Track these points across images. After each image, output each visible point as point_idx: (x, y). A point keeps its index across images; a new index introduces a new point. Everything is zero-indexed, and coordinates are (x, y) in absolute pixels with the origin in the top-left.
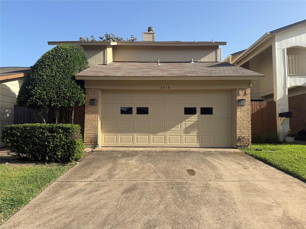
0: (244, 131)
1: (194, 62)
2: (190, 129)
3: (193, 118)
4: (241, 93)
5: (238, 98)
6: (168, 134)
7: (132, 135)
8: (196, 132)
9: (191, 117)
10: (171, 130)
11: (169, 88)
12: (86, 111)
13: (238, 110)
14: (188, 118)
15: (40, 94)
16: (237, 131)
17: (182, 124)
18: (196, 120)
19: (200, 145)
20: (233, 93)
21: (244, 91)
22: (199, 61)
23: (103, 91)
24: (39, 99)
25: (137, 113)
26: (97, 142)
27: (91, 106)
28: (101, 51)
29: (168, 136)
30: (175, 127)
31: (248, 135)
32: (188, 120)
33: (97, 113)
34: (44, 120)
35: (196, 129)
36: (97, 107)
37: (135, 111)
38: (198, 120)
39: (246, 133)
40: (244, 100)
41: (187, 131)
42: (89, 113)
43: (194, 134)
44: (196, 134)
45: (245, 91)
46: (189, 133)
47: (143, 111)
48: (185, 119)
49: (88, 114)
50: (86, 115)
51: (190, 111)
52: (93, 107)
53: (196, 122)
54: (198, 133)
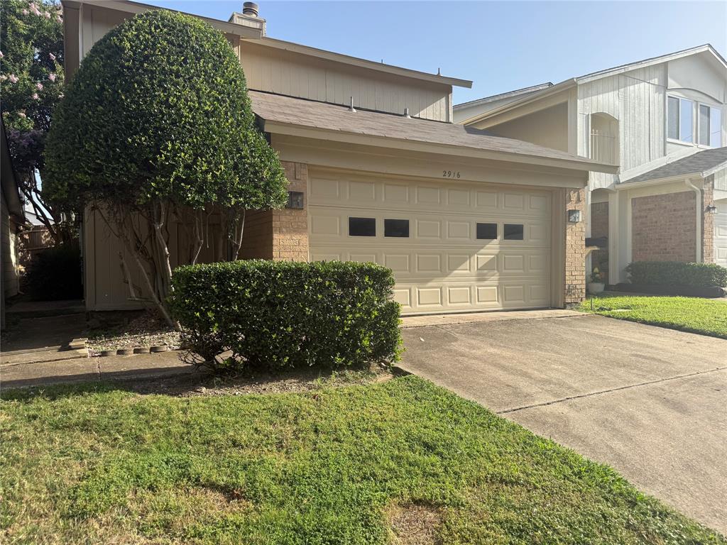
0: (576, 274)
1: (411, 117)
2: (485, 271)
3: (493, 247)
4: (573, 196)
5: (569, 207)
6: (446, 282)
8: (496, 278)
9: (488, 246)
10: (451, 275)
11: (459, 175)
12: (275, 224)
13: (569, 231)
14: (482, 248)
16: (567, 273)
17: (472, 258)
18: (496, 251)
19: (503, 306)
21: (576, 194)
22: (417, 116)
25: (387, 234)
27: (288, 212)
29: (448, 289)
30: (459, 268)
31: (580, 282)
32: (482, 251)
33: (303, 231)
35: (496, 271)
36: (303, 213)
37: (380, 228)
38: (500, 252)
39: (579, 278)
40: (578, 211)
41: (481, 276)
42: (284, 230)
43: (493, 280)
44: (496, 283)
45: (579, 193)
46: (485, 280)
47: (397, 229)
48: (476, 250)
49: (280, 232)
50: (275, 236)
51: (486, 232)
52: (294, 213)
53: (497, 255)
54: (499, 279)
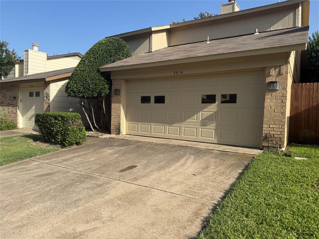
0: (274, 126)
1: (259, 33)
2: (207, 121)
3: (212, 108)
4: (273, 72)
5: (269, 80)
6: (183, 125)
7: (150, 124)
8: (214, 125)
9: (209, 107)
10: (186, 122)
11: (182, 72)
12: (112, 100)
13: (267, 97)
14: (205, 108)
17: (198, 114)
18: (215, 110)
19: (218, 141)
20: (264, 72)
21: (278, 69)
22: (269, 30)
25: (155, 102)
26: (120, 130)
27: (116, 96)
28: (147, 39)
29: (183, 128)
30: (191, 118)
31: (279, 133)
32: (205, 110)
33: (119, 102)
34: (83, 108)
35: (214, 121)
36: (120, 96)
37: (153, 100)
38: (217, 111)
39: (278, 130)
40: (276, 82)
41: (204, 123)
42: (115, 102)
43: (212, 126)
44: (214, 128)
45: (280, 70)
46: (206, 125)
47: (160, 100)
48: (201, 109)
49: (114, 103)
50: (112, 104)
51: (209, 99)
52: (117, 96)
53: (215, 112)
54: (216, 126)
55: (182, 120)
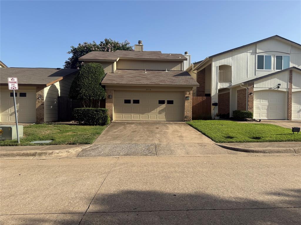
0: (188, 113)
1: (167, 70)
3: (163, 106)
4: (188, 93)
5: (186, 96)
6: (149, 114)
7: (131, 114)
8: (164, 113)
10: (151, 112)
11: (150, 90)
12: (106, 101)
13: (186, 102)
15: (84, 93)
16: (185, 113)
17: (157, 109)
18: (165, 107)
19: (166, 120)
20: (184, 93)
22: (171, 70)
23: (115, 90)
24: (84, 95)
25: (134, 103)
26: (112, 118)
27: (108, 99)
28: (110, 65)
30: (153, 111)
31: (190, 115)
32: (160, 107)
33: (112, 102)
34: (85, 106)
36: (112, 99)
37: (132, 102)
39: (190, 114)
40: (189, 97)
41: (160, 112)
42: (108, 102)
44: (164, 114)
45: (190, 92)
46: (161, 114)
47: (136, 102)
48: (159, 107)
50: (106, 104)
51: (162, 102)
52: (110, 99)
53: (165, 108)
54: (165, 114)
55: (149, 111)
